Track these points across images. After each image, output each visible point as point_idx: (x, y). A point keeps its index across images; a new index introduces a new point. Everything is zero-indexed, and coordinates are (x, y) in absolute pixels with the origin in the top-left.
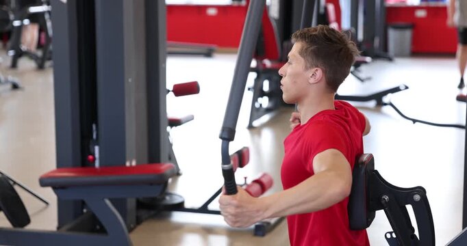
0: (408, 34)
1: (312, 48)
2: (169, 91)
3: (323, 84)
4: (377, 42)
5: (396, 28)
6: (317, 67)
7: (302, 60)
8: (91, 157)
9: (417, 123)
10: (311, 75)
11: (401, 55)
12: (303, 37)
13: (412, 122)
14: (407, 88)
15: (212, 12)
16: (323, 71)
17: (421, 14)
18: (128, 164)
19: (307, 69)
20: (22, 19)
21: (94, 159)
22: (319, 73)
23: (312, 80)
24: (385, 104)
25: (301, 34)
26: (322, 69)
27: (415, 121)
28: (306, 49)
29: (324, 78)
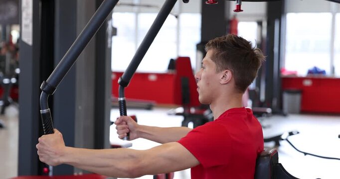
0: (298, 98)
1: (223, 53)
2: (112, 123)
3: (232, 84)
4: (275, 102)
5: (290, 92)
6: (227, 69)
7: (214, 64)
8: (46, 169)
9: (307, 156)
10: (222, 77)
11: (293, 112)
12: (215, 45)
13: (303, 154)
14: (298, 133)
15: (153, 78)
16: (232, 74)
17: (308, 83)
18: (75, 174)
19: (218, 72)
20: (10, 78)
21: (48, 171)
22: (229, 75)
23: (223, 81)
24: (283, 140)
25: (213, 43)
26: (231, 71)
27: (306, 154)
28: (217, 54)
29: (233, 79)
